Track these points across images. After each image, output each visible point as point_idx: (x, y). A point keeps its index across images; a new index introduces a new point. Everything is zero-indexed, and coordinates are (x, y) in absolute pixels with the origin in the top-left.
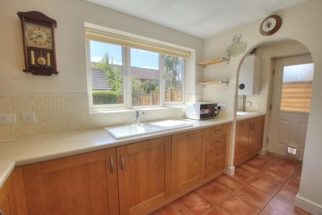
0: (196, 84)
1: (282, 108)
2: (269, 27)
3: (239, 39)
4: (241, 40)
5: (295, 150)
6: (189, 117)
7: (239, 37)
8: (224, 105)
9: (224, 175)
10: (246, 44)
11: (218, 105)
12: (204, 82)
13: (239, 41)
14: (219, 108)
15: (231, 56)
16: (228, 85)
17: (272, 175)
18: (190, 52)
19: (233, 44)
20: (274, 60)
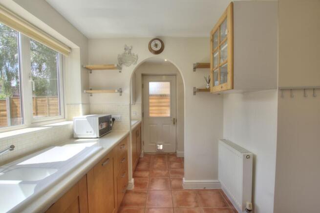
0: (82, 91)
1: (151, 115)
2: (156, 47)
3: (130, 49)
4: (132, 52)
5: (162, 146)
6: (79, 137)
7: (130, 48)
8: (119, 116)
9: (127, 192)
10: (137, 57)
11: (113, 116)
12: (91, 89)
13: (130, 52)
14: (114, 119)
15: (123, 65)
16: (120, 95)
17: (159, 171)
18: (70, 48)
19: (125, 54)
20: (143, 75)
